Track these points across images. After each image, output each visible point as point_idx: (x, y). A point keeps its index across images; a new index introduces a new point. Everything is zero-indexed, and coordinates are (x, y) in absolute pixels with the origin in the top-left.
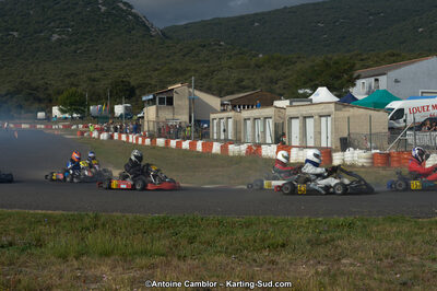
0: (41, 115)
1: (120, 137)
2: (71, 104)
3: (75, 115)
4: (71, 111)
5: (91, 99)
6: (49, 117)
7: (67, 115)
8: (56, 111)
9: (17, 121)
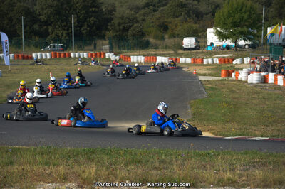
0: (189, 42)
1: (276, 80)
2: (235, 25)
3: (241, 42)
4: (235, 37)
5: (266, 19)
6: (200, 46)
7: (229, 42)
8: (211, 36)
9: (152, 51)
